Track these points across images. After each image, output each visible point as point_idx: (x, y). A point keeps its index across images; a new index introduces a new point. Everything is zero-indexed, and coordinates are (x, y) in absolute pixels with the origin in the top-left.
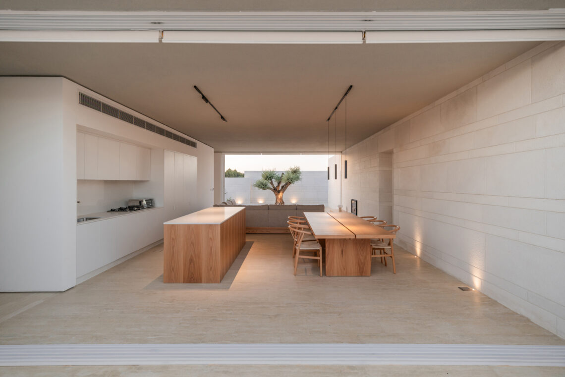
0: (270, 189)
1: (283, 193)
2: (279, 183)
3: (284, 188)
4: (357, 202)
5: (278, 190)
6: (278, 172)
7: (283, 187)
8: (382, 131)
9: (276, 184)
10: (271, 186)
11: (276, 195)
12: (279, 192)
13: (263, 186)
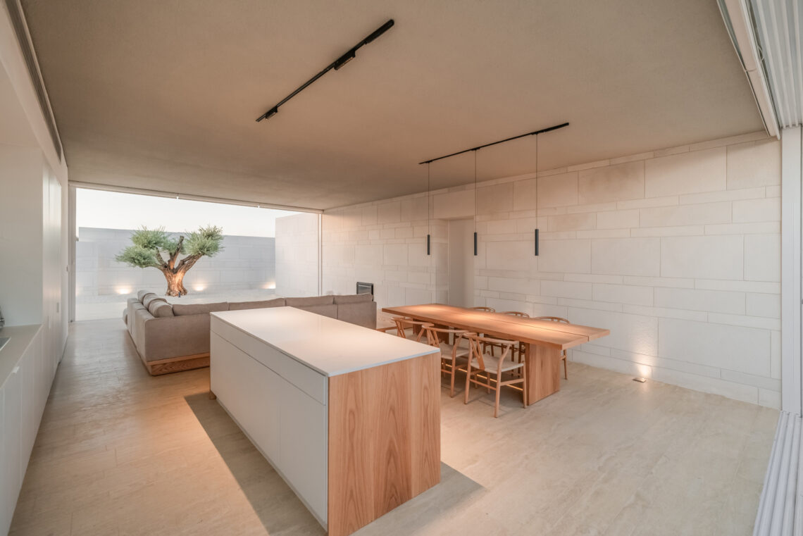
0: (156, 265)
1: (185, 273)
2: (173, 256)
3: (185, 265)
4: (372, 286)
5: (172, 268)
6: (170, 234)
7: (183, 262)
8: (446, 190)
9: (166, 257)
10: (155, 260)
11: (169, 278)
12: (175, 271)
13: (140, 261)
